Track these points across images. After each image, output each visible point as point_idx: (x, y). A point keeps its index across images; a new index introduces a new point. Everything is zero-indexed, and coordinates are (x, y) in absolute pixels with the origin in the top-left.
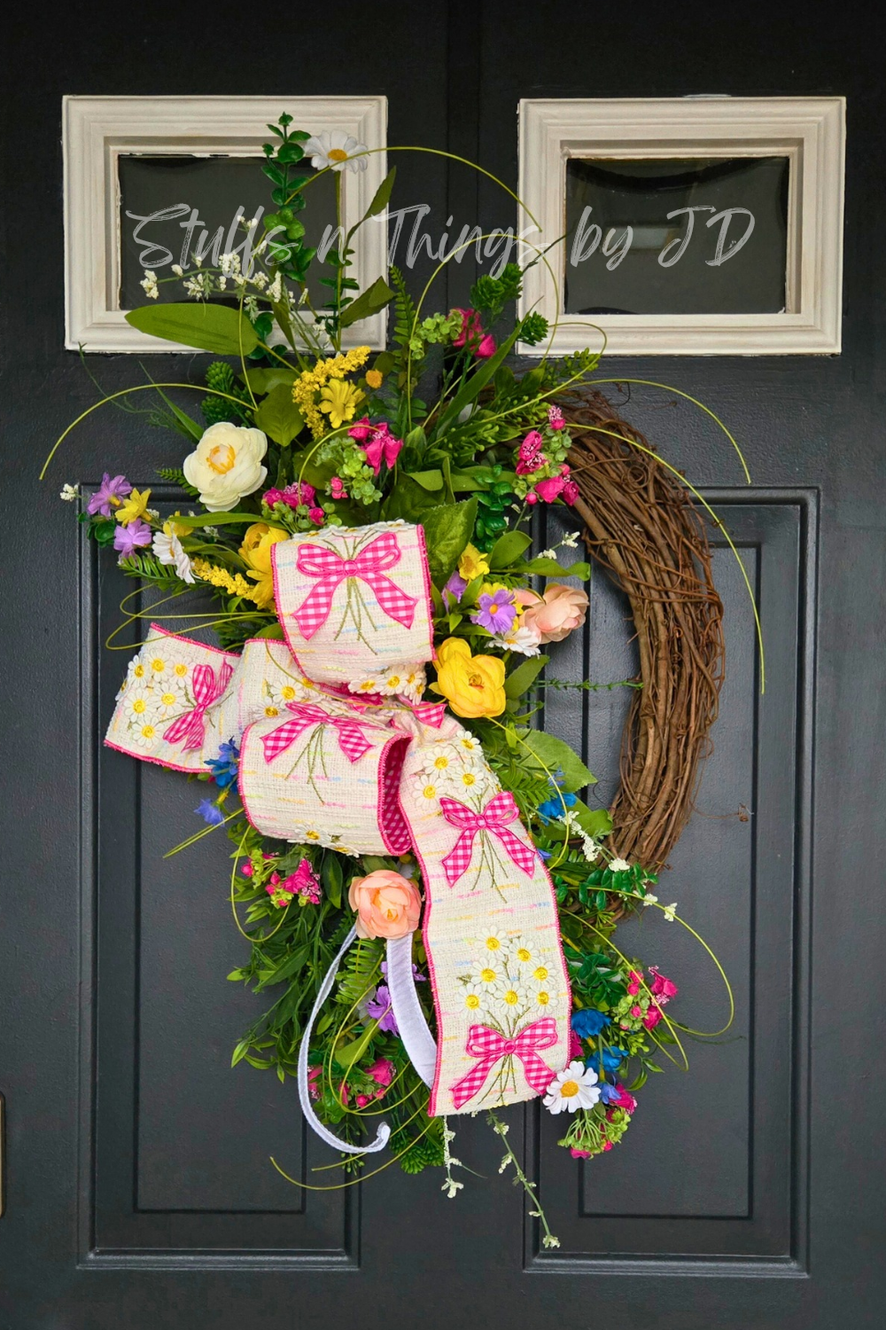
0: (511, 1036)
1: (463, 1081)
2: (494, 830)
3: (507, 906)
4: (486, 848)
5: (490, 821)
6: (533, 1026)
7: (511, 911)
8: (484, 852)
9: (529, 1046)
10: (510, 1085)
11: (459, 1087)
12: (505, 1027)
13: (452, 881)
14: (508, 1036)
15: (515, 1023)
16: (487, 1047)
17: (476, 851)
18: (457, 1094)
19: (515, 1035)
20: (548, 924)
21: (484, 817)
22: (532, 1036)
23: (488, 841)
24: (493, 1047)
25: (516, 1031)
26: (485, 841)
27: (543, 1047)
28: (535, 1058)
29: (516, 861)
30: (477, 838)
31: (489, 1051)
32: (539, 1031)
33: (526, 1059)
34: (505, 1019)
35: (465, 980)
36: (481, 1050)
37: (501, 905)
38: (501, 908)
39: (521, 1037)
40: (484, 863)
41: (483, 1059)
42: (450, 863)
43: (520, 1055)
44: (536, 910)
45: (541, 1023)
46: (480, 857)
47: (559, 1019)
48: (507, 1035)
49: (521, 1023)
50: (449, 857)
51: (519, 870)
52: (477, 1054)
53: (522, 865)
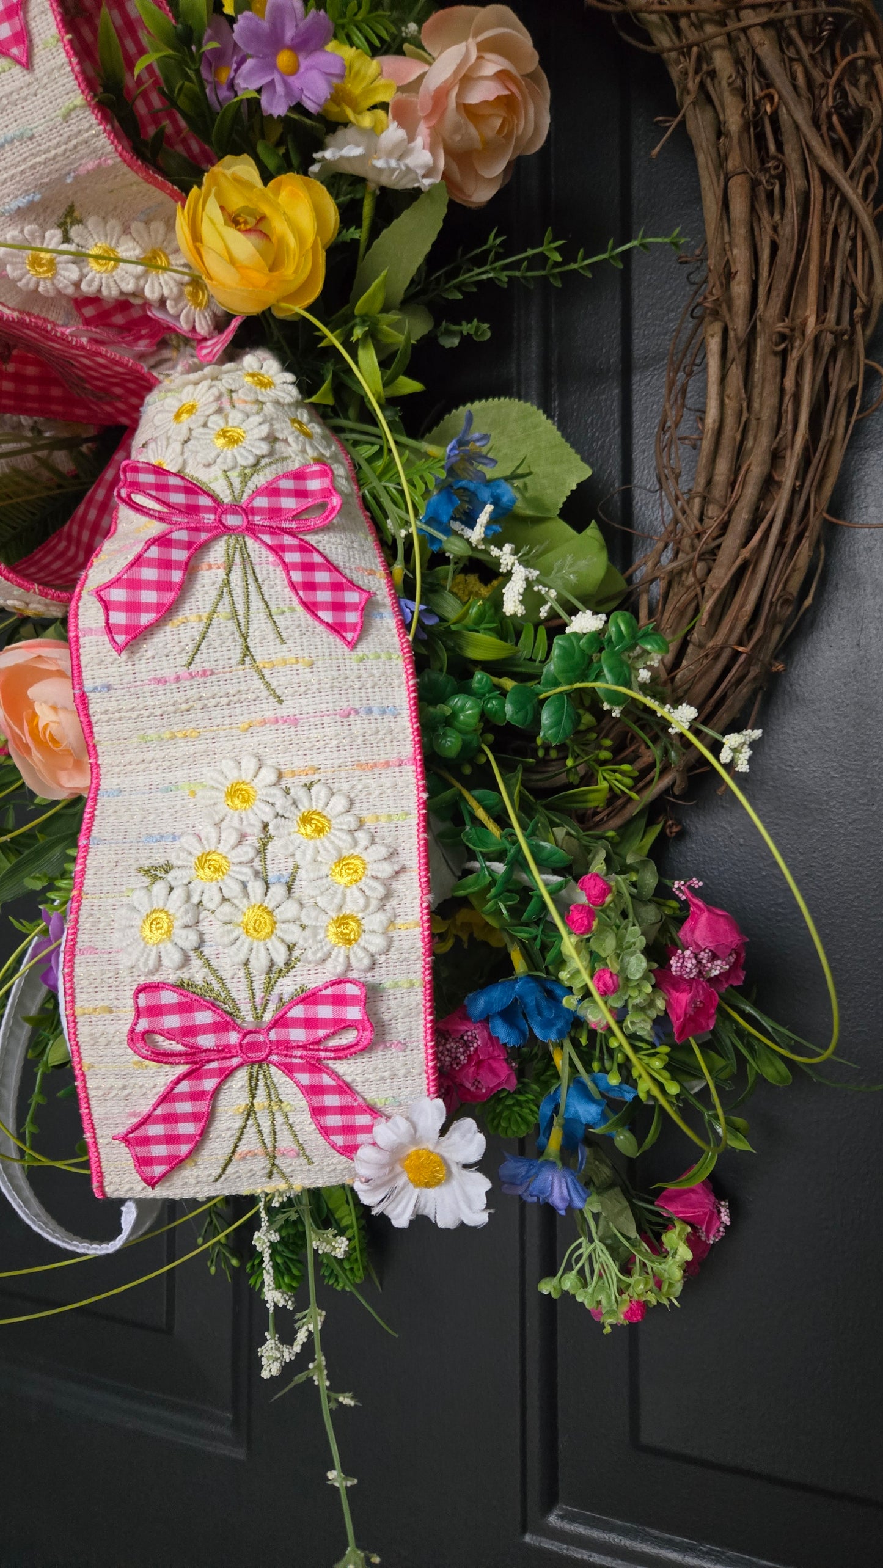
0: (259, 1018)
1: (147, 1120)
2: (267, 538)
3: (285, 710)
4: (236, 577)
5: (257, 519)
6: (310, 998)
7: (294, 721)
8: (227, 583)
9: (304, 1047)
10: (285, 1141)
11: (139, 1133)
12: (240, 994)
13: (120, 639)
14: (250, 1018)
15: (269, 986)
16: (190, 1040)
17: (209, 579)
18: (141, 1151)
19: (268, 1017)
20: (393, 758)
21: (249, 511)
22: (310, 1023)
23: (247, 561)
24: (207, 1041)
25: (271, 1007)
26: (238, 559)
27: (342, 1053)
28: (327, 1080)
29: (311, 608)
30: (218, 552)
31: (198, 1050)
32: (325, 1012)
33: (305, 1078)
34: (242, 973)
35: (155, 873)
36: (178, 1047)
37: (268, 709)
38: (269, 714)
39: (281, 1022)
40: (224, 609)
41: (183, 1069)
42: (118, 595)
43: (289, 1069)
44: (358, 725)
45: (329, 991)
46: (214, 594)
47: (396, 985)
48: (248, 1017)
49: (287, 987)
50: (115, 583)
51: (321, 628)
52: (162, 1057)
53: (327, 616)
